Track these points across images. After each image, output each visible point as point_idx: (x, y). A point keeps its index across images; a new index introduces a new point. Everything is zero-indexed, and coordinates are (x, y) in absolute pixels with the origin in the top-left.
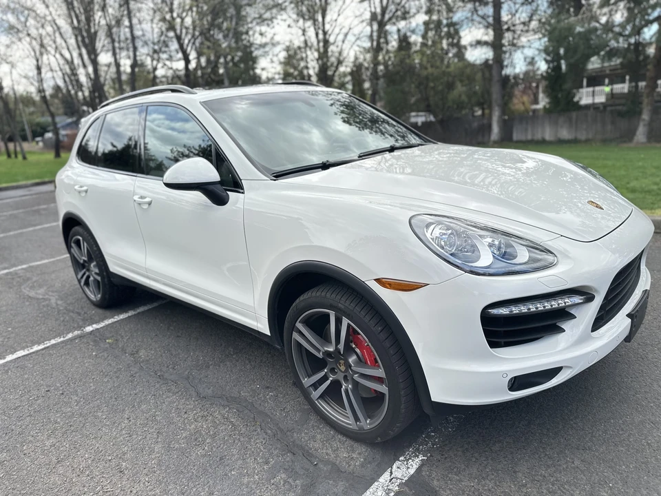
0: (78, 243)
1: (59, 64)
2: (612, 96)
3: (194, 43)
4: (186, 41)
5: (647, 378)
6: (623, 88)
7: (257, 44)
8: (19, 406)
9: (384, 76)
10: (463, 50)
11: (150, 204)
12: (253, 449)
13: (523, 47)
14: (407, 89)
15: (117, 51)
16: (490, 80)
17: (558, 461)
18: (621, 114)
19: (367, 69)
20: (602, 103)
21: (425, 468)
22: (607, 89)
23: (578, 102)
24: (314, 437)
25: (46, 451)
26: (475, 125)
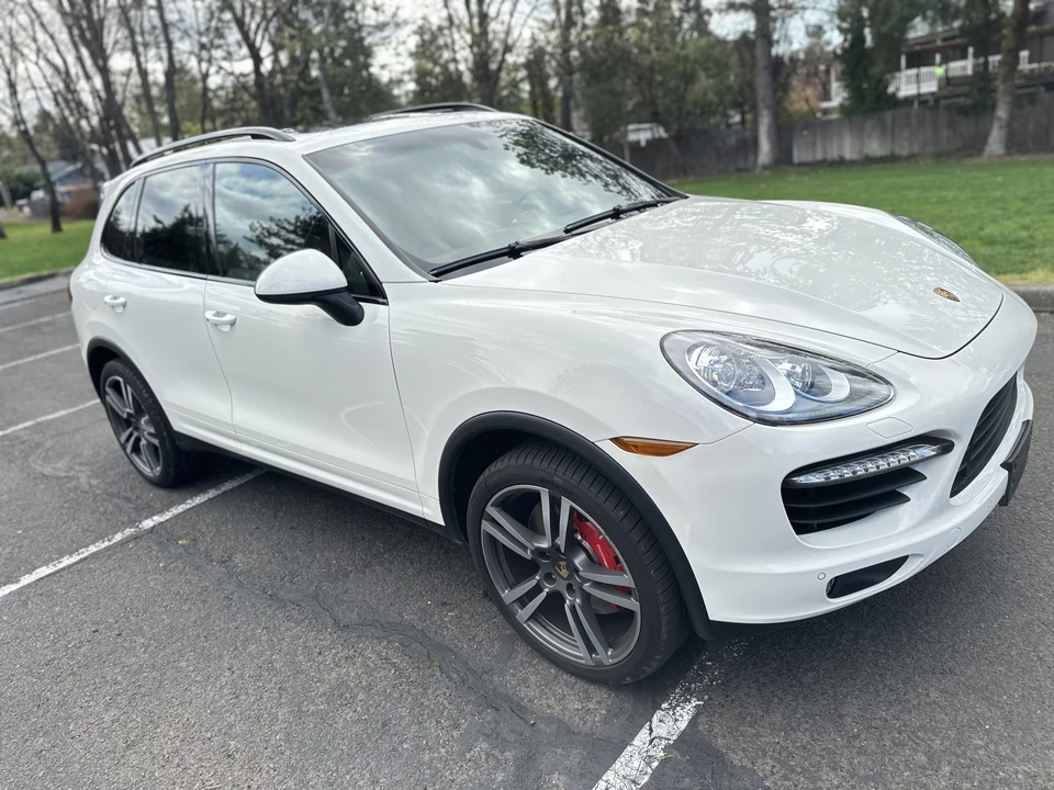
0: (116, 387)
1: (45, 77)
2: (947, 81)
3: (266, 29)
4: (253, 26)
5: (1031, 551)
6: (964, 67)
7: (370, 26)
8: (54, 659)
9: (582, 68)
10: (706, 17)
11: (233, 324)
12: (432, 706)
13: (804, 8)
14: (619, 88)
15: (141, 49)
16: (753, 66)
17: (905, 694)
18: (963, 111)
19: (552, 55)
20: (932, 94)
21: (702, 719)
22: (939, 71)
23: (894, 95)
24: (525, 680)
25: (105, 731)
26: (732, 140)
